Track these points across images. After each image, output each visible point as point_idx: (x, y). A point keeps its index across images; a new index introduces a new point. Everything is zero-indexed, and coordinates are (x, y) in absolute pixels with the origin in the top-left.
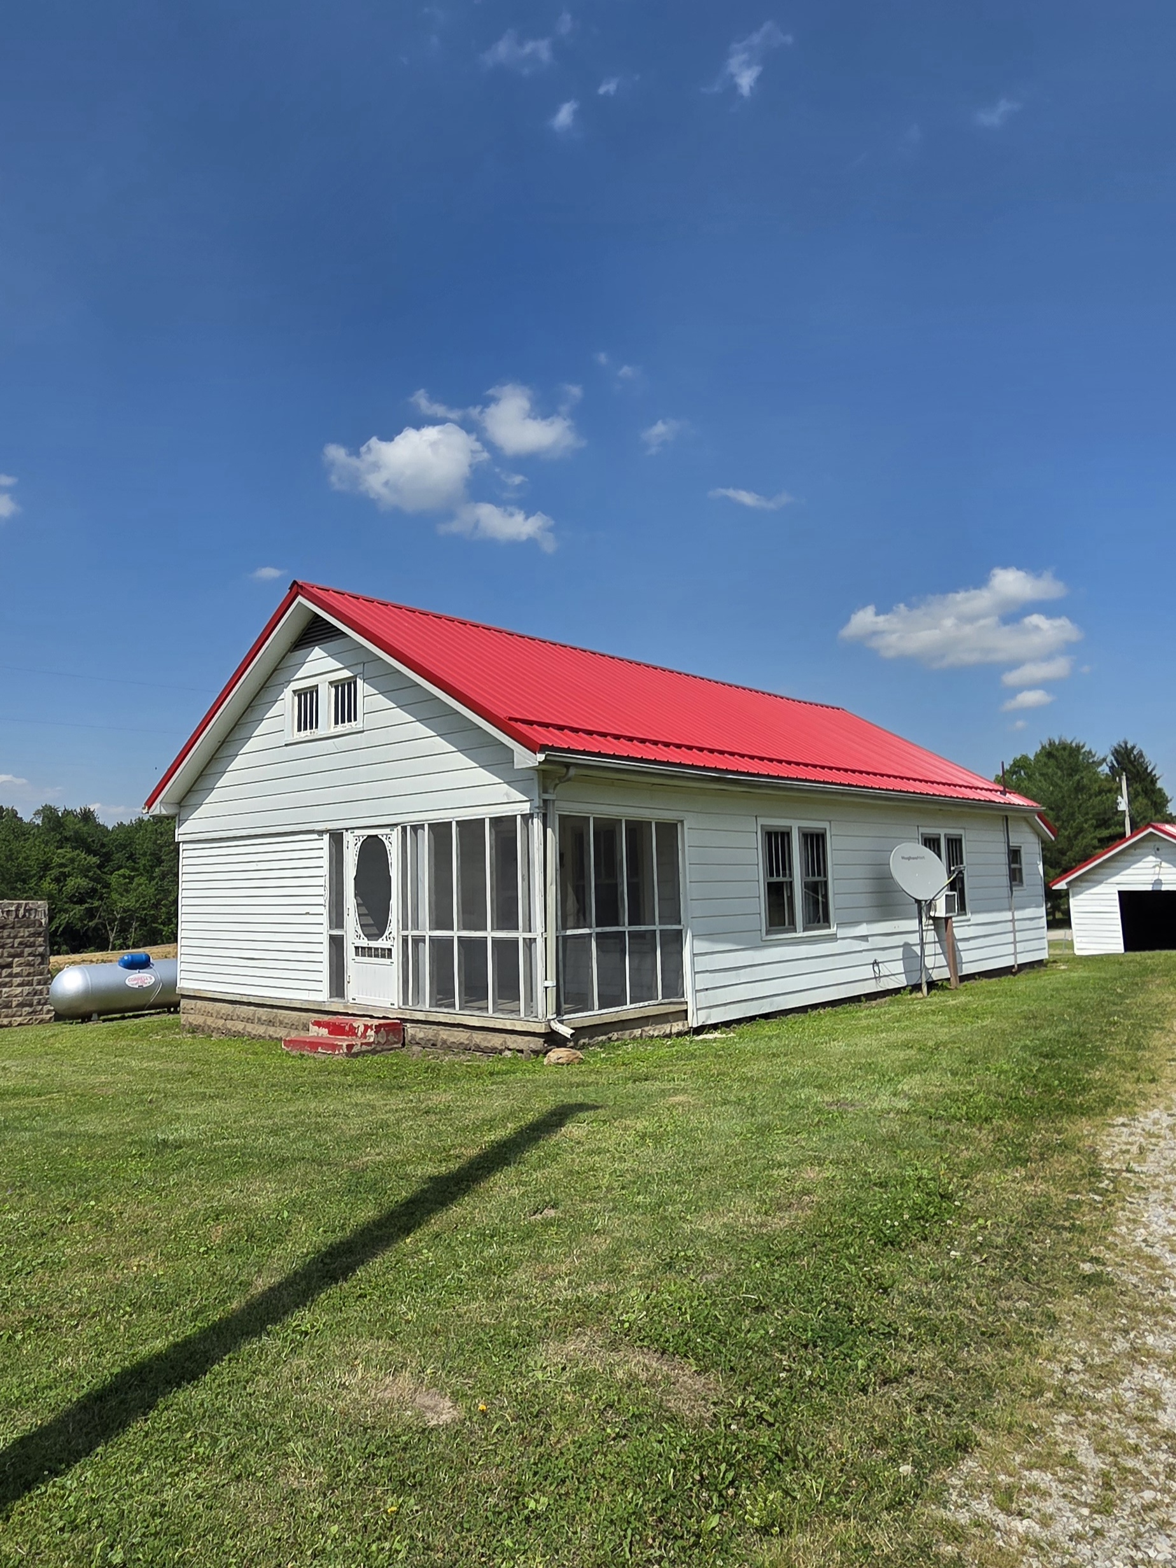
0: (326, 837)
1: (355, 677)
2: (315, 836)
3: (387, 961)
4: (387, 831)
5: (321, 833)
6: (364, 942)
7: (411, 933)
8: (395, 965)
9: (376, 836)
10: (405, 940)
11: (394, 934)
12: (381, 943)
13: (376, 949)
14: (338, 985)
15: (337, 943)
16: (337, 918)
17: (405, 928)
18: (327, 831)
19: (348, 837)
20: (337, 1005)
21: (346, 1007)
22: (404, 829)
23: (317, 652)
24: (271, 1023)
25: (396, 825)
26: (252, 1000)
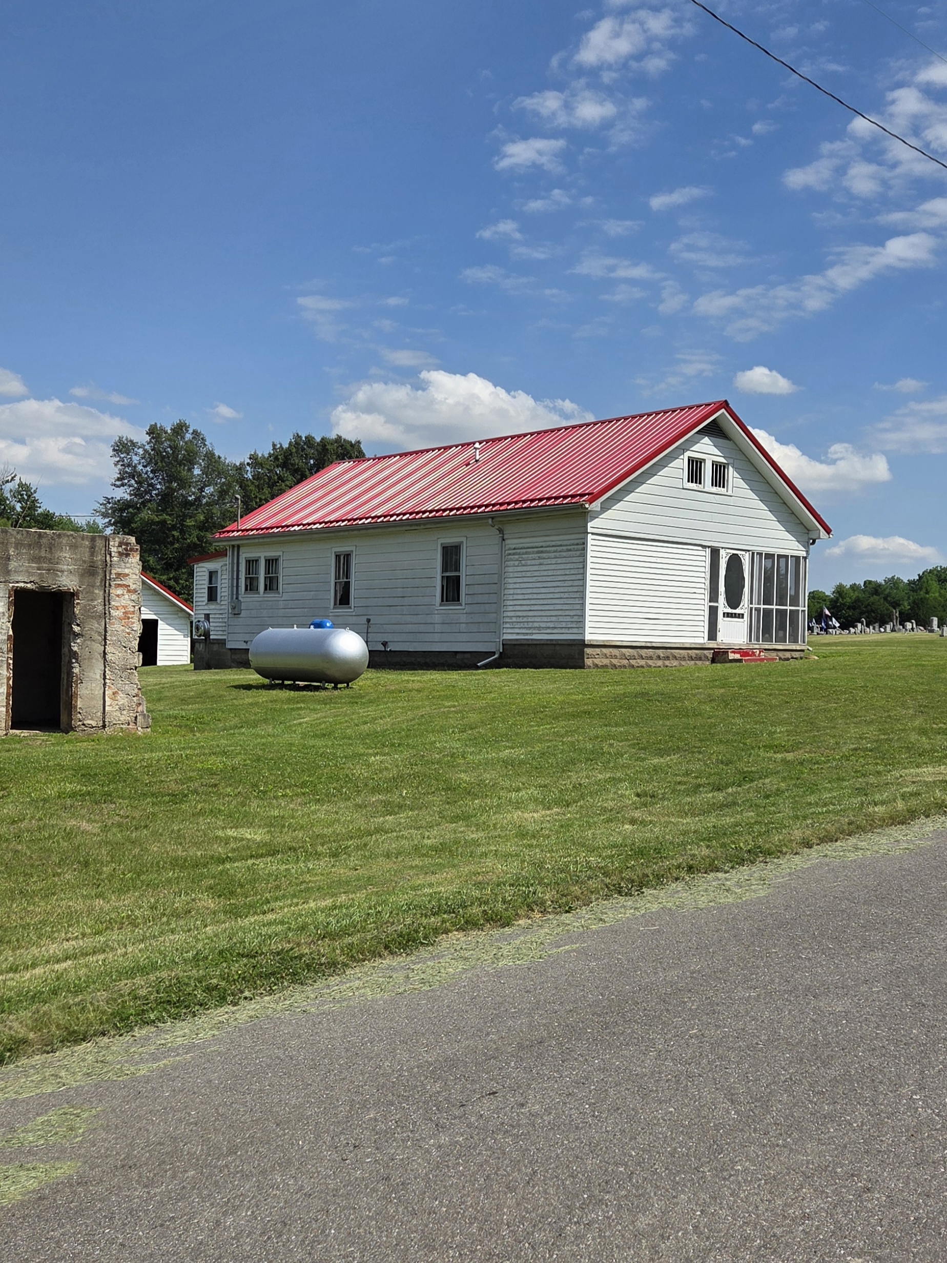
0: (708, 551)
1: (728, 464)
2: (700, 548)
3: (741, 620)
4: (743, 553)
5: (704, 547)
6: (729, 610)
7: (754, 606)
8: (746, 622)
9: (737, 555)
10: (751, 609)
11: (746, 606)
12: (737, 611)
13: (735, 614)
14: (712, 633)
15: (713, 611)
16: (714, 597)
17: (751, 603)
18: (709, 547)
19: (722, 552)
20: (712, 645)
21: (718, 645)
22: (753, 554)
23: (706, 440)
24: (667, 658)
25: (749, 551)
26: (654, 645)
